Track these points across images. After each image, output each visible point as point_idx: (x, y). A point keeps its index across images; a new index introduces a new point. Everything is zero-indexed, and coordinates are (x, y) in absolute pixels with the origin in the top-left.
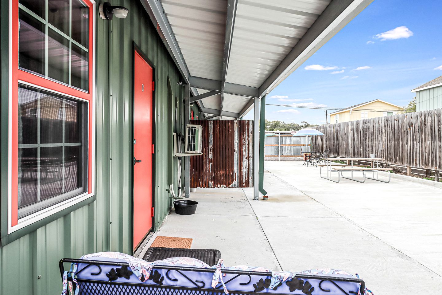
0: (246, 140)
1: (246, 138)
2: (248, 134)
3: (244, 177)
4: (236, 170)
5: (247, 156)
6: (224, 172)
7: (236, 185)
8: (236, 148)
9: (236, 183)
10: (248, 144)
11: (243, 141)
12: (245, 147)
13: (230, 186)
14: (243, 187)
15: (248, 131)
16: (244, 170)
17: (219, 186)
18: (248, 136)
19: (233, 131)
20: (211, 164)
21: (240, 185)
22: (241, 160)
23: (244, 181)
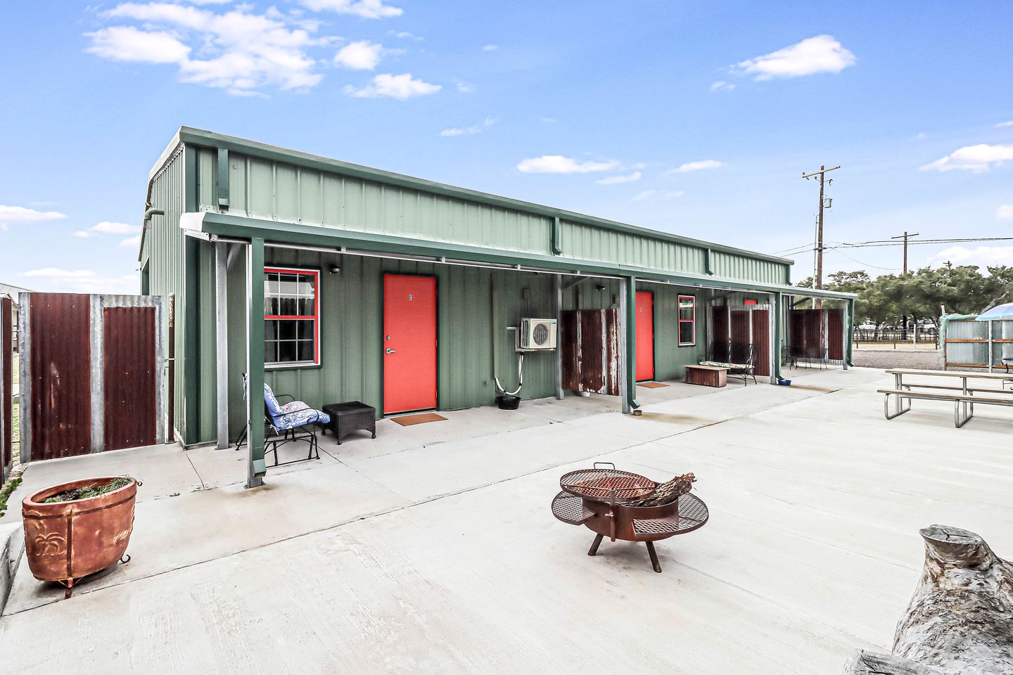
0: (615, 334)
1: (615, 332)
2: (617, 326)
3: (613, 382)
4: (604, 373)
5: (615, 355)
6: (592, 374)
7: (605, 391)
8: (604, 345)
9: (604, 388)
10: (616, 340)
11: (612, 336)
12: (613, 343)
13: (599, 392)
14: (612, 394)
15: (616, 321)
16: (613, 373)
17: (588, 390)
18: (616, 329)
19: (601, 323)
20: (580, 362)
21: (609, 392)
22: (609, 360)
23: (613, 388)
